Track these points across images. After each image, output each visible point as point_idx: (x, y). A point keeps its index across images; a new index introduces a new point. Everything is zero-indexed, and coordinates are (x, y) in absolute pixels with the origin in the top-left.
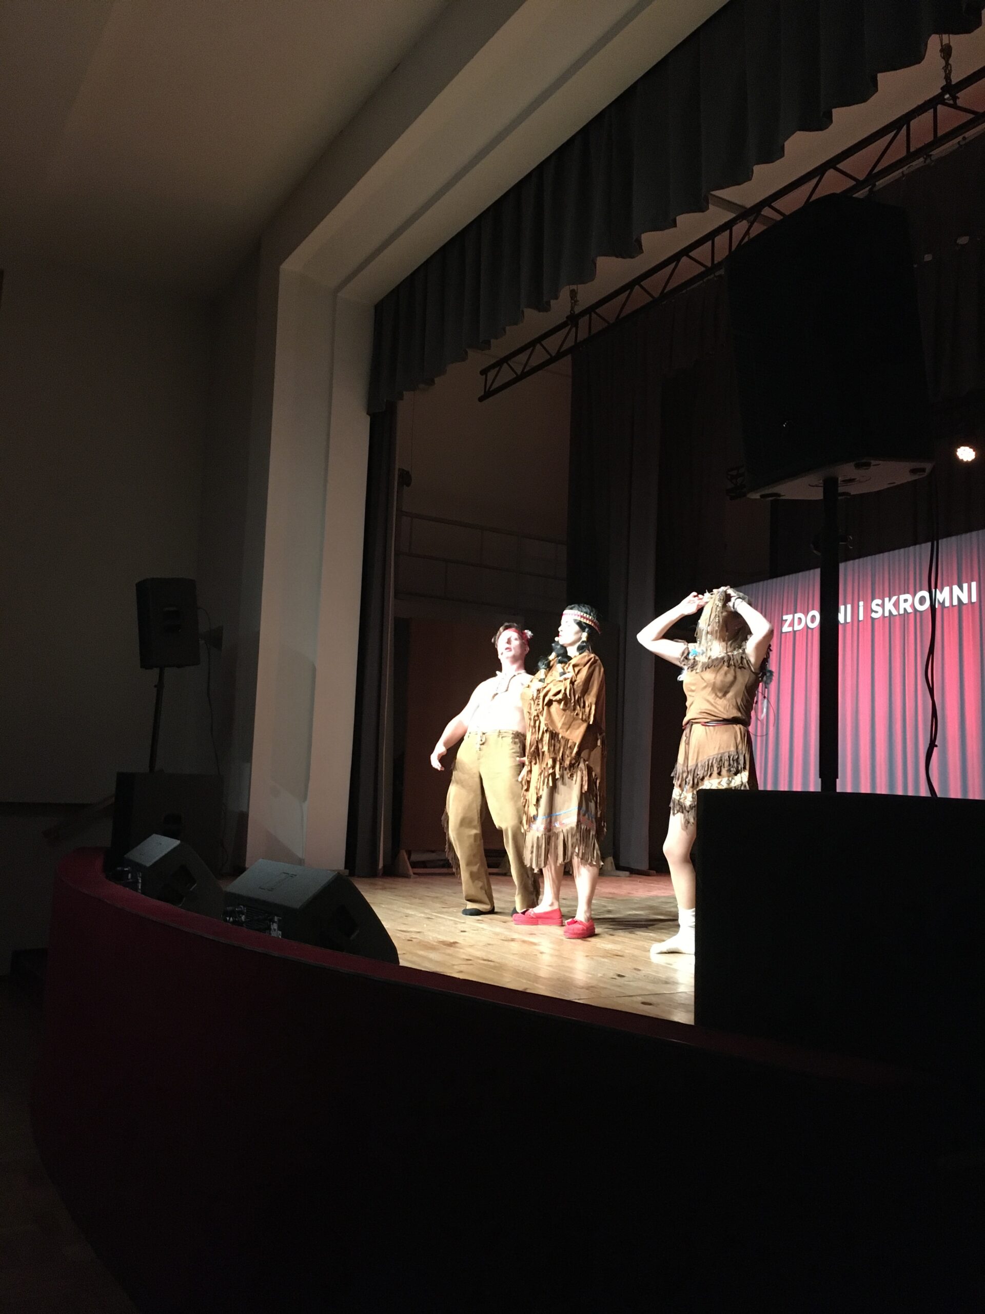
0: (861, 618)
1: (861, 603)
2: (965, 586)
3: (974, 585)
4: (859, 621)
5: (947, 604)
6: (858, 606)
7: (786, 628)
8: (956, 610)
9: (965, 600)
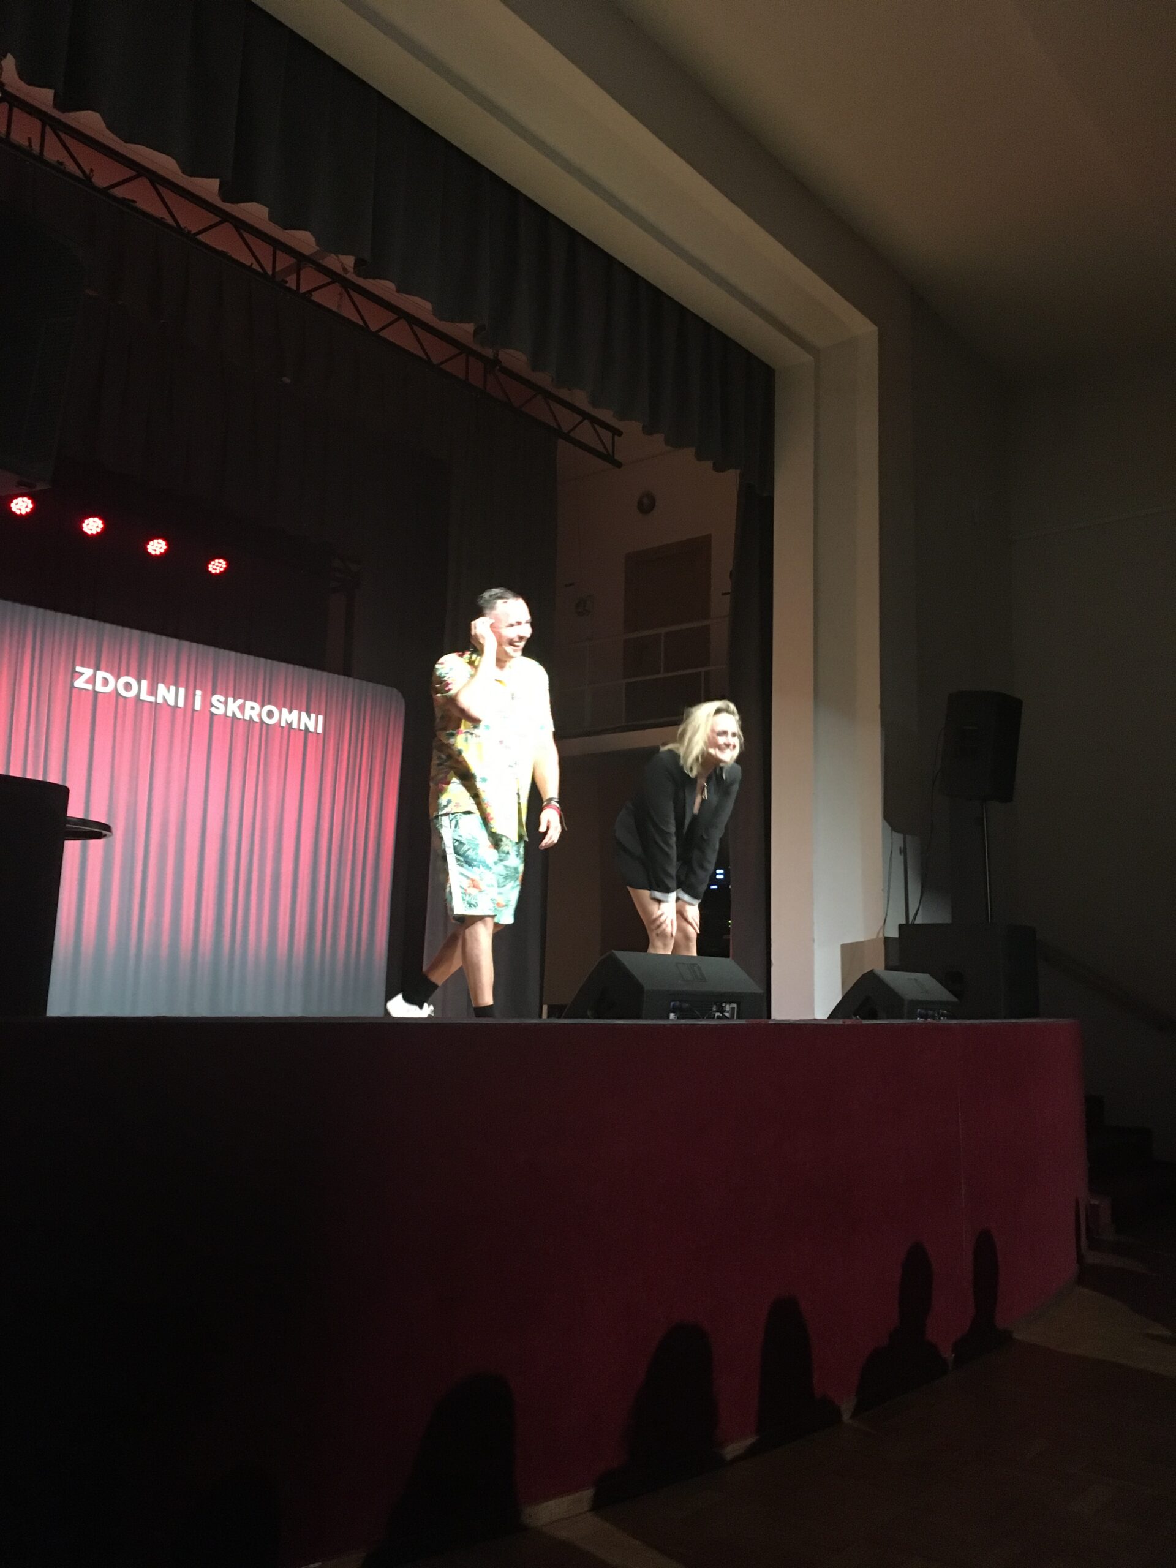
0: (198, 707)
1: (199, 693)
2: (313, 716)
3: (321, 718)
4: (194, 710)
5: (295, 726)
6: (194, 695)
7: (79, 683)
8: (302, 734)
9: (312, 729)
